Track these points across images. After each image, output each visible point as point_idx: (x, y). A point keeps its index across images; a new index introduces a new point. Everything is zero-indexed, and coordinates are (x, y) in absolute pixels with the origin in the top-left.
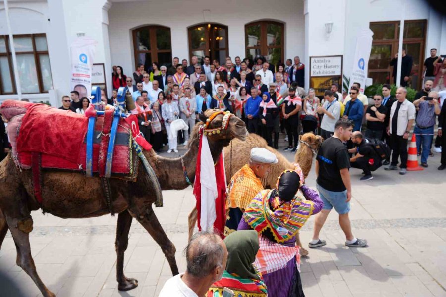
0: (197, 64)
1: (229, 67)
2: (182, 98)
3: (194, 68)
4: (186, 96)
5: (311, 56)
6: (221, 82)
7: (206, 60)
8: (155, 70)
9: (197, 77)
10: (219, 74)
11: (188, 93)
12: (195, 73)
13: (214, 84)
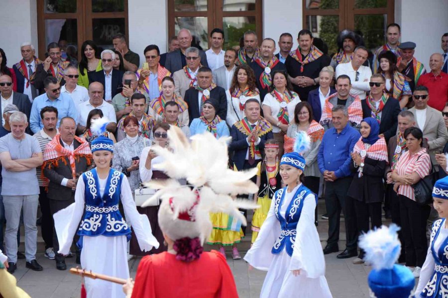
3: (184, 56)
6: (249, 92)
7: (215, 38)
8: (90, 59)
9: (190, 77)
10: (246, 71)
11: (172, 114)
12: (186, 68)
13: (230, 95)
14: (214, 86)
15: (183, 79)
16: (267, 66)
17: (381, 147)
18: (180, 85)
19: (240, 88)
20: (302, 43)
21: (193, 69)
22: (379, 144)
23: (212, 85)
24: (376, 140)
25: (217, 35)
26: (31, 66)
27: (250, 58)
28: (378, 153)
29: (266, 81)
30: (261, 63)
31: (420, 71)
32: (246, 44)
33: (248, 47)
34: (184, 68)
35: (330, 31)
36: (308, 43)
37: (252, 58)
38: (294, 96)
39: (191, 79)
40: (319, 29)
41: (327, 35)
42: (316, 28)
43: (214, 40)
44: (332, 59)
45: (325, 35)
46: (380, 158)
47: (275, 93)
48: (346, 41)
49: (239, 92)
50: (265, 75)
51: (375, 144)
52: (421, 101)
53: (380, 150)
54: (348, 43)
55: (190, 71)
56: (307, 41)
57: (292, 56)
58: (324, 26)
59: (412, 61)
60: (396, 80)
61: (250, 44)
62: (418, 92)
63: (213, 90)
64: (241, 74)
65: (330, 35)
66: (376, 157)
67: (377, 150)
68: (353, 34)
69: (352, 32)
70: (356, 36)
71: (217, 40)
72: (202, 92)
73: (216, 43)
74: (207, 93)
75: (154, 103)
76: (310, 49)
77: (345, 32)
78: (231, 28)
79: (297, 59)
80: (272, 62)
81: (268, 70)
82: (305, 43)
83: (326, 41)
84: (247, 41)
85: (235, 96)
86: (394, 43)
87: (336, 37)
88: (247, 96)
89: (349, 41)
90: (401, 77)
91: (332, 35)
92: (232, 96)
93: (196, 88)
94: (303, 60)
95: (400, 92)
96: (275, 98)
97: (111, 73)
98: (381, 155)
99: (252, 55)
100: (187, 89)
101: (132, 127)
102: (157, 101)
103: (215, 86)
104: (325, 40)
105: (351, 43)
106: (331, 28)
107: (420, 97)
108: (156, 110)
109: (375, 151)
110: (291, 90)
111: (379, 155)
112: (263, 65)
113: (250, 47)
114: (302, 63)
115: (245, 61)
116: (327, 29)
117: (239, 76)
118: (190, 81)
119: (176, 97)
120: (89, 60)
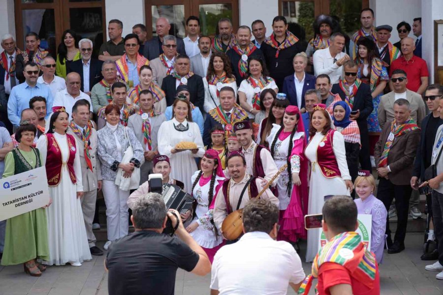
0: (168, 36)
1: (244, 43)
2: (134, 115)
3: (161, 43)
4: (143, 111)
5: (437, 18)
6: (225, 79)
7: (191, 25)
8: (70, 47)
9: (166, 65)
10: (222, 59)
11: (147, 102)
12: (163, 57)
13: (207, 83)
14: (191, 74)
15: (160, 67)
16: (244, 53)
17: (354, 130)
18: (156, 74)
19: (216, 75)
20: (276, 29)
21: (170, 57)
22: (352, 127)
23: (189, 73)
24: (349, 123)
25: (193, 22)
26: (12, 57)
27: (226, 45)
28: (351, 136)
29: (243, 68)
30: (238, 50)
31: (396, 55)
32: (221, 31)
33: (223, 35)
34: (161, 56)
35: (308, 15)
36: (282, 29)
37: (228, 45)
38: (269, 81)
39: (168, 67)
40: (297, 14)
41: (305, 20)
42: (295, 12)
43: (190, 28)
44: (309, 44)
45: (303, 19)
46: (354, 140)
47: (250, 80)
48: (323, 26)
49: (216, 79)
50: (242, 63)
51: (347, 127)
52: (398, 84)
53: (353, 133)
54: (325, 28)
55: (167, 59)
56: (281, 27)
57: (267, 43)
58: (302, 11)
59: (388, 45)
60: (374, 66)
61: (224, 31)
62: (396, 75)
63: (190, 78)
64: (216, 61)
65: (308, 20)
66: (349, 139)
67: (350, 133)
68: (331, 19)
69: (329, 17)
70: (333, 21)
71: (193, 27)
72: (180, 80)
73: (193, 30)
74: (184, 81)
75: (131, 92)
76: (286, 35)
77: (322, 17)
78: (210, 14)
79: (273, 45)
80: (248, 49)
81: (245, 58)
82: (279, 29)
83: (305, 26)
84: (222, 29)
85: (212, 84)
86: (368, 26)
87: (313, 22)
88: (224, 82)
89: (326, 26)
90: (378, 63)
91: (311, 20)
92: (209, 83)
93: (174, 76)
94: (278, 46)
95: (378, 77)
96: (250, 85)
97: (89, 62)
98: (354, 138)
99: (228, 42)
100: (164, 77)
101: (114, 116)
102: (134, 90)
103: (193, 74)
104: (304, 24)
105: (328, 28)
106: (309, 13)
107: (398, 80)
108: (132, 99)
109: (348, 134)
110: (266, 75)
111: (352, 138)
112: (240, 52)
113: (225, 34)
114: (278, 48)
115: (221, 49)
116: (305, 14)
117: (215, 64)
118: (167, 69)
119: (153, 86)
120: (68, 49)
